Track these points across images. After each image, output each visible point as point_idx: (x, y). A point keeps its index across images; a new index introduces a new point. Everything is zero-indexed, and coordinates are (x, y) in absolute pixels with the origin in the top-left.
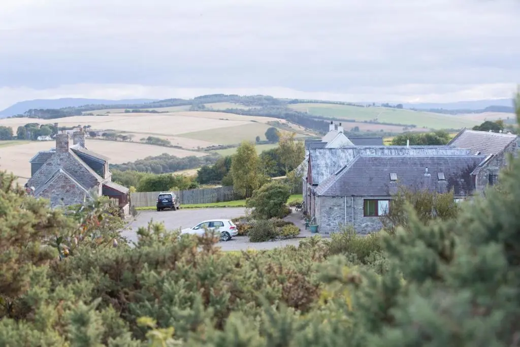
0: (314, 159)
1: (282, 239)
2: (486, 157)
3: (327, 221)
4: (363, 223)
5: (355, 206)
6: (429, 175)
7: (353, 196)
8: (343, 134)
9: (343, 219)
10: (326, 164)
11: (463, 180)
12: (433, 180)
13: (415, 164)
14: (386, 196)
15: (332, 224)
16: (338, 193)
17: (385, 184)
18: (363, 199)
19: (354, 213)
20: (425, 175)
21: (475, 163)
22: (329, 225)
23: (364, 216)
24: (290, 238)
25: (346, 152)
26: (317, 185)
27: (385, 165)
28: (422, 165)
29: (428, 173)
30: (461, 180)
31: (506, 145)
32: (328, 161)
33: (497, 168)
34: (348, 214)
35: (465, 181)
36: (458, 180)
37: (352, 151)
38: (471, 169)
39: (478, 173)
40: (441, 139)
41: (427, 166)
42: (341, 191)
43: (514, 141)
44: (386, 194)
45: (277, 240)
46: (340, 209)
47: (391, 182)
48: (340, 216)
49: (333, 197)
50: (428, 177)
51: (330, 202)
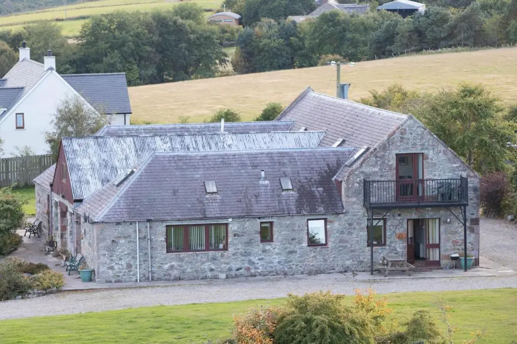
0: (70, 157)
1: (39, 295)
2: (356, 150)
3: (108, 262)
4: (166, 264)
5: (153, 237)
6: (267, 182)
7: (149, 221)
8: (54, 72)
9: (134, 258)
10: (92, 164)
11: (321, 189)
12: (273, 191)
13: (244, 165)
14: (201, 219)
15: (116, 267)
16: (126, 217)
17: (198, 200)
18: (165, 224)
19: (152, 248)
20: (261, 182)
21: (338, 160)
22: (112, 268)
23: (167, 252)
24: (51, 293)
25: (122, 142)
26: (80, 201)
27: (195, 168)
28: (255, 166)
29: (265, 179)
30: (319, 189)
31: (391, 131)
32: (94, 160)
33: (376, 169)
34: (141, 249)
35: (324, 192)
36: (313, 189)
37: (132, 141)
38: (332, 171)
39: (346, 178)
40: (188, 22)
41: (263, 168)
42: (129, 213)
43: (402, 125)
44: (201, 216)
45: (30, 296)
46: (130, 242)
47: (207, 196)
48: (129, 254)
49: (118, 224)
50: (266, 186)
51: (112, 232)
